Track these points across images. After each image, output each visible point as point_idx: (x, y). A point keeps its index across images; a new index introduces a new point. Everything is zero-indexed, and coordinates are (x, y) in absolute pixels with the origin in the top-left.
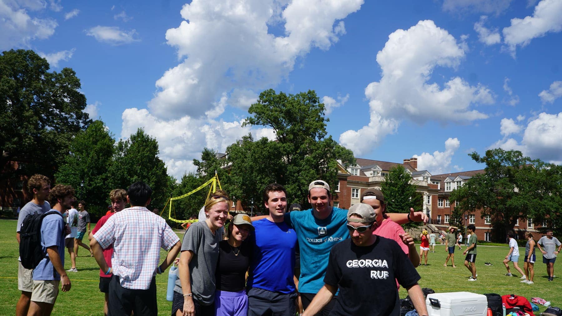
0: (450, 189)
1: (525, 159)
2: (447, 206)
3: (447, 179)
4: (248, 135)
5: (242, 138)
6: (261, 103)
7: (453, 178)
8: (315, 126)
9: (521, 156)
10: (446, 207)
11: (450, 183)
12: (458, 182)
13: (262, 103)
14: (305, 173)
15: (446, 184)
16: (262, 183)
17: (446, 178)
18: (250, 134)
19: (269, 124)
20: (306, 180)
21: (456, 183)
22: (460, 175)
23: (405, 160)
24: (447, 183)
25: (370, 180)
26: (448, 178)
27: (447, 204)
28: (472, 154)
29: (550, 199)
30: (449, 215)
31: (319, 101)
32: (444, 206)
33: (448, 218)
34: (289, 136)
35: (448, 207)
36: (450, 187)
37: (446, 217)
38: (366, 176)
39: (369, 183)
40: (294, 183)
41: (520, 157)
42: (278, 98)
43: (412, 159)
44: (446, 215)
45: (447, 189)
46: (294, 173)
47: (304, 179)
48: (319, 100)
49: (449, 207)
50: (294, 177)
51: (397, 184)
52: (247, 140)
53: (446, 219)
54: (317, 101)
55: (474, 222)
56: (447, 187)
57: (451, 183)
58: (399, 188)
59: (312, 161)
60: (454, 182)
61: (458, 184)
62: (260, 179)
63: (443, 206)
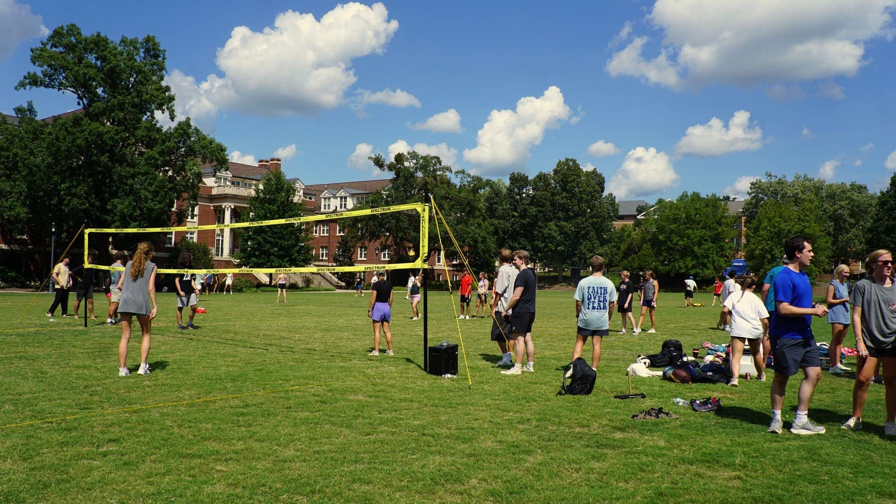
0: (329, 208)
1: (444, 168)
2: (323, 233)
3: (326, 194)
4: (25, 106)
5: (14, 109)
6: (48, 47)
7: (334, 192)
8: (161, 100)
9: (440, 164)
10: (322, 235)
11: (329, 198)
12: (341, 198)
13: (51, 48)
14: (146, 179)
15: (323, 200)
16: (75, 195)
17: (323, 192)
18: (30, 104)
19: (69, 88)
20: (149, 191)
21: (339, 199)
22: (347, 187)
23: (260, 161)
24: (325, 199)
25: (214, 192)
26: (326, 191)
27: (324, 230)
28: (374, 157)
29: (476, 225)
30: (326, 247)
31: (166, 56)
32: (320, 234)
33: (325, 252)
34: (116, 114)
35: (325, 234)
36: (329, 205)
37: (323, 250)
38: (205, 184)
39: (212, 196)
40: (127, 195)
41: (438, 165)
42: (91, 43)
43: (272, 160)
44: (323, 248)
45: (325, 208)
46: (127, 178)
47: (145, 189)
48: (164, 55)
49: (328, 235)
50: (127, 185)
51: (275, 200)
52: (26, 113)
53: (323, 254)
54: (162, 56)
55: (364, 257)
56: (325, 205)
57: (332, 199)
58: (278, 207)
59: (157, 159)
60: (336, 198)
61: (341, 201)
62: (69, 188)
63: (318, 234)
